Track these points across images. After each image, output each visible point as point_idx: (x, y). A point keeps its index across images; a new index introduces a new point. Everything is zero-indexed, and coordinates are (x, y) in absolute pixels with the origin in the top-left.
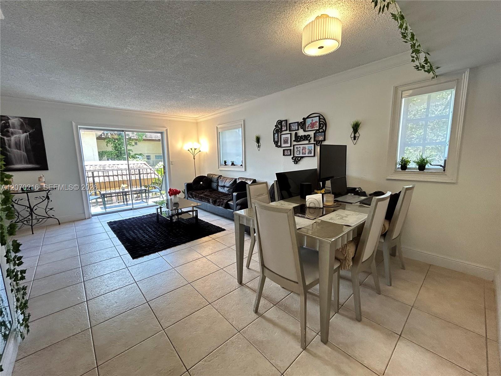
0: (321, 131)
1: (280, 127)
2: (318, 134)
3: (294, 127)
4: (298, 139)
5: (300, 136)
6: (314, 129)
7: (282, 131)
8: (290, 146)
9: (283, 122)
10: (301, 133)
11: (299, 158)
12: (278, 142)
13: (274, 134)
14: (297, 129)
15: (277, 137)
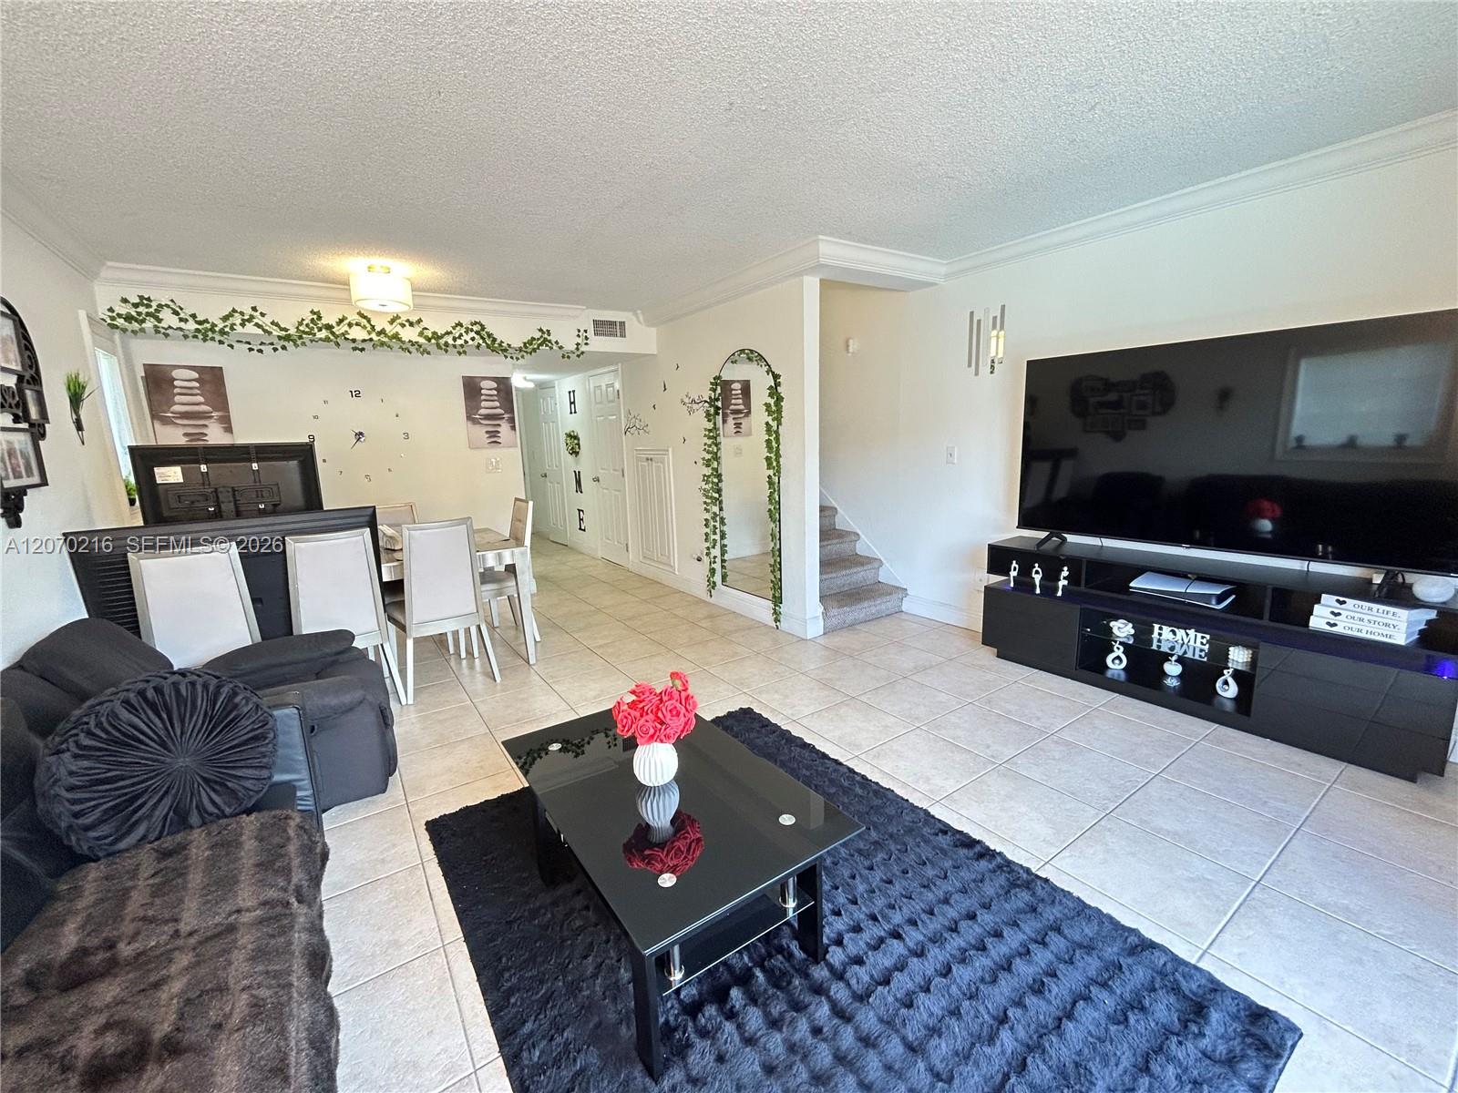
11: (16, 500)
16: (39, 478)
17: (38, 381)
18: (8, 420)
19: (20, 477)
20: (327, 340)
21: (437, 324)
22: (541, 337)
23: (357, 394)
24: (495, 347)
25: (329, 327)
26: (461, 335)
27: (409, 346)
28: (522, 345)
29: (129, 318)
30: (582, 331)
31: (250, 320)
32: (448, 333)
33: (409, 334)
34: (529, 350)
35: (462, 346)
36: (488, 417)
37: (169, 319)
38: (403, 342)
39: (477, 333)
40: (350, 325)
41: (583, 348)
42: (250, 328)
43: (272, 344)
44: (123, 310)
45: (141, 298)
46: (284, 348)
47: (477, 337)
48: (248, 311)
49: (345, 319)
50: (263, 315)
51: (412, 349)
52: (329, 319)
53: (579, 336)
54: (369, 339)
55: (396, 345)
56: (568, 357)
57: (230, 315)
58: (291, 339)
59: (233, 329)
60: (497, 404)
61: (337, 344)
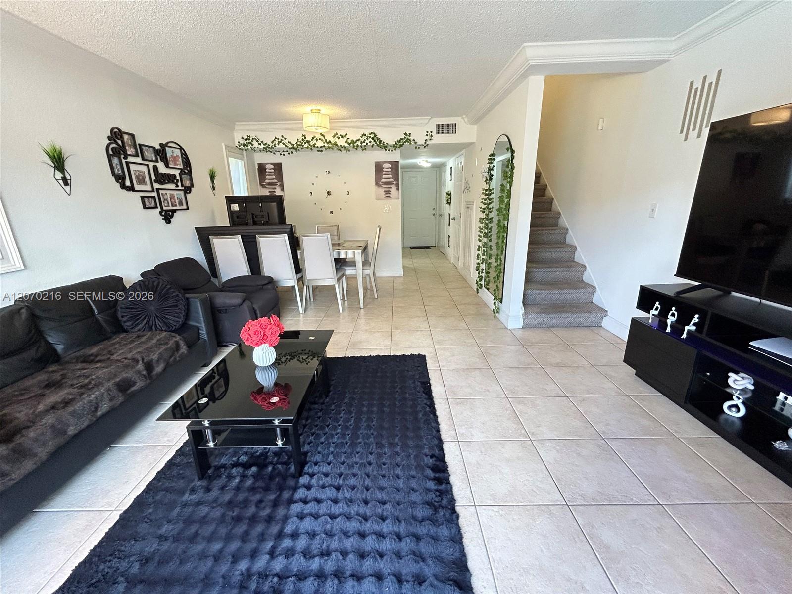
3: (149, 154)
4: (160, 178)
5: (162, 174)
8: (151, 189)
10: (162, 168)
11: (171, 214)
12: (124, 178)
13: (109, 156)
14: (154, 159)
15: (119, 167)
16: (185, 207)
17: (190, 172)
18: (172, 186)
19: (176, 206)
20: (307, 148)
21: (354, 136)
22: (405, 137)
23: (329, 173)
24: (382, 146)
25: (308, 142)
26: (365, 140)
27: (340, 148)
28: (394, 143)
29: (244, 145)
30: (429, 132)
31: (281, 142)
32: (359, 139)
33: (341, 142)
34: (398, 146)
35: (365, 146)
36: (386, 183)
37: (256, 144)
38: (338, 146)
39: (373, 138)
40: (317, 140)
41: (428, 142)
42: (281, 145)
43: (287, 151)
44: (242, 142)
45: (247, 136)
46: (292, 153)
47: (372, 140)
48: (280, 138)
49: (315, 137)
50: (285, 139)
51: (342, 149)
52: (309, 138)
53: (427, 135)
54: (324, 146)
55: (335, 148)
56: (419, 148)
57: (274, 140)
58: (294, 148)
59: (275, 146)
60: (390, 176)
61: (312, 150)
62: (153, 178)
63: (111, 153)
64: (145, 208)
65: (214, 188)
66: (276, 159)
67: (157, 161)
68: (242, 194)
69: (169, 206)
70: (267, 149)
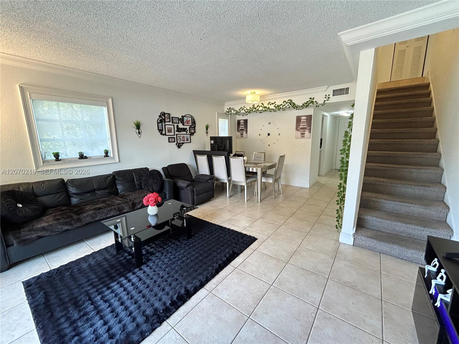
0: (193, 126)
1: (163, 118)
2: (191, 128)
3: (176, 121)
4: (179, 130)
5: (180, 128)
6: (188, 125)
7: (165, 122)
8: (173, 134)
9: (166, 115)
10: (181, 126)
11: (181, 144)
12: (162, 130)
13: (158, 123)
14: (178, 122)
15: (161, 127)
16: (189, 141)
17: (195, 127)
18: (185, 133)
19: (185, 141)
20: (255, 111)
21: (278, 103)
22: (309, 101)
23: (270, 123)
24: (295, 106)
25: (255, 108)
26: (285, 104)
27: (271, 110)
28: (302, 105)
29: (228, 112)
30: (327, 95)
31: (243, 109)
32: (281, 104)
33: (272, 107)
34: (305, 106)
35: (285, 108)
36: (302, 128)
37: (232, 111)
38: (270, 109)
39: (290, 103)
40: (260, 107)
41: (326, 102)
42: (243, 111)
44: (227, 110)
45: (230, 108)
46: (247, 114)
47: (289, 104)
48: (243, 107)
49: (259, 105)
50: (245, 107)
51: (272, 111)
52: (256, 107)
53: (325, 98)
54: (262, 110)
55: (268, 110)
56: (318, 106)
57: (240, 109)
58: (249, 112)
59: (240, 112)
60: (306, 124)
61: (257, 112)
62: (176, 129)
63: (159, 121)
64: (169, 142)
65: (207, 133)
66: (245, 118)
67: (179, 123)
68: (226, 136)
69: (181, 141)
70: (237, 113)
